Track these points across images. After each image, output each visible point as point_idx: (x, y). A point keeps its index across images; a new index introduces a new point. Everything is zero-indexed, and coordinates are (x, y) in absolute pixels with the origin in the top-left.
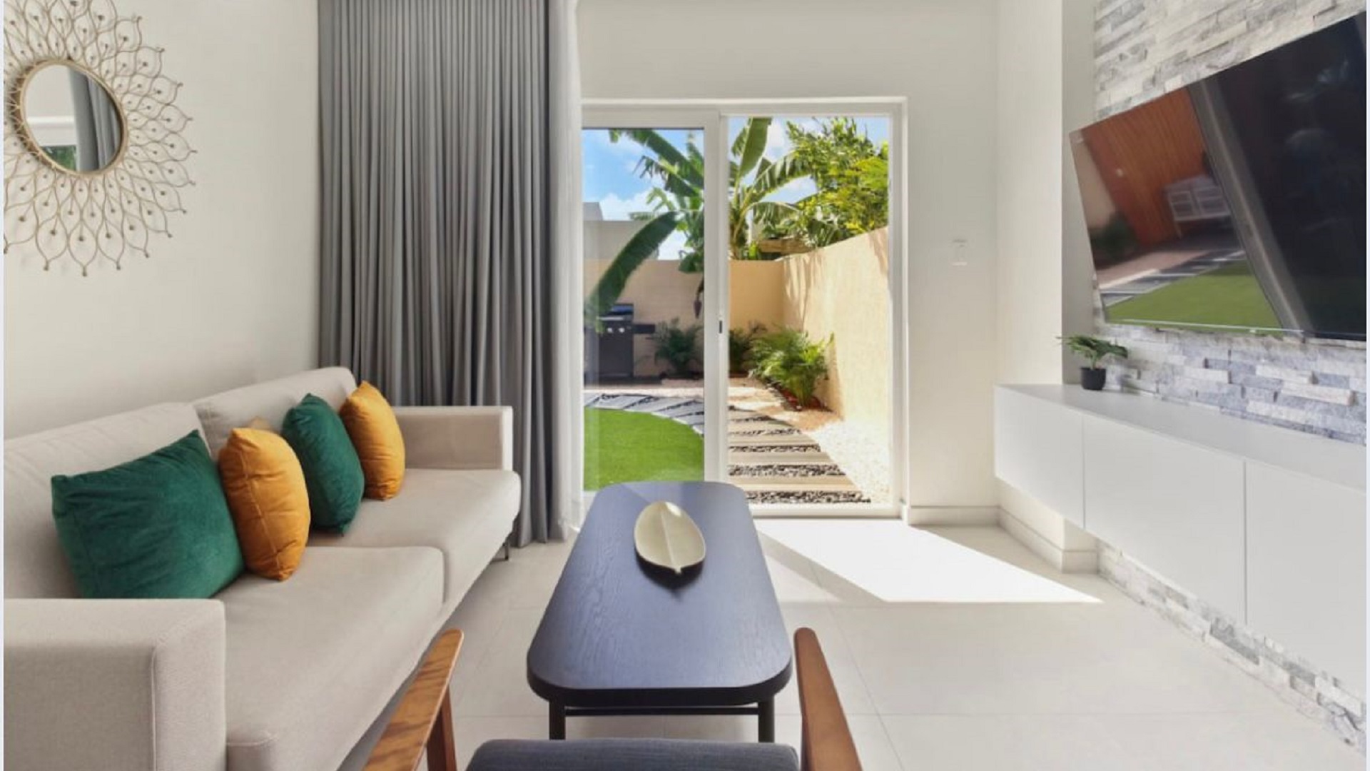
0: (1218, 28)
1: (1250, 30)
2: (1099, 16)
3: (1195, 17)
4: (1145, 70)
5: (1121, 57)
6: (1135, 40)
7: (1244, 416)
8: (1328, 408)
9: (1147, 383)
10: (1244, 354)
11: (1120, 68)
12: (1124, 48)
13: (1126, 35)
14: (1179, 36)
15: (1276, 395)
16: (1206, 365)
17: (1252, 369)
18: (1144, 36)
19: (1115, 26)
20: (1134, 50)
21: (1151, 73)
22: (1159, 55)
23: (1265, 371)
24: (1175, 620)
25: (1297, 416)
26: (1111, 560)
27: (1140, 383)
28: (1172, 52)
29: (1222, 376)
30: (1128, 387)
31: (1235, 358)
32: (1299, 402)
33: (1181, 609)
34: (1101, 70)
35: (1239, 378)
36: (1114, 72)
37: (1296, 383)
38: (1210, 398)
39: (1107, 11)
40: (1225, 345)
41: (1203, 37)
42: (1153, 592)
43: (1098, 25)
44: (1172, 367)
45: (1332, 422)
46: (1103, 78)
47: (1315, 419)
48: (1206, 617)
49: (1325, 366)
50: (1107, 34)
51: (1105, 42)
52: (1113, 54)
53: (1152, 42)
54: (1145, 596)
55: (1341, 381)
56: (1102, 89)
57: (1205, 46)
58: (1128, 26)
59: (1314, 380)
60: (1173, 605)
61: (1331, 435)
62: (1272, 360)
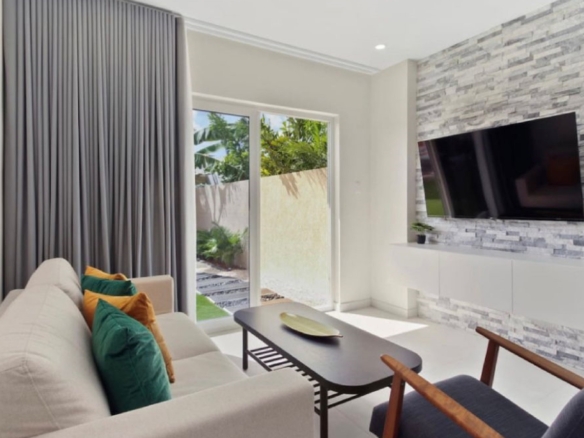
0: (472, 111)
1: (485, 114)
2: (419, 95)
3: (463, 105)
4: (441, 121)
5: (430, 113)
6: (435, 108)
7: (482, 247)
8: (512, 242)
9: (441, 239)
10: (481, 226)
11: (429, 118)
12: (431, 110)
13: (432, 106)
14: (456, 110)
15: (493, 240)
16: (466, 231)
17: (485, 232)
18: (440, 107)
19: (426, 101)
20: (436, 112)
21: (443, 122)
22: (447, 116)
23: (490, 232)
24: (454, 326)
25: (501, 246)
26: (424, 310)
27: (438, 240)
28: (453, 115)
29: (473, 235)
30: (432, 241)
31: (478, 228)
32: (501, 241)
33: (456, 322)
34: (419, 117)
35: (480, 235)
36: (426, 119)
37: (501, 235)
38: (468, 243)
39: (423, 94)
40: (474, 224)
41: (466, 112)
42: (444, 318)
43: (418, 99)
44: (452, 233)
45: (514, 247)
46: (421, 120)
47: (507, 246)
48: (466, 322)
49: (511, 229)
50: (422, 103)
51: (422, 106)
52: (426, 111)
53: (444, 110)
54: (440, 320)
55: (516, 234)
56: (420, 124)
57: (467, 116)
58: (432, 102)
59: (507, 234)
60: (452, 321)
61: (512, 251)
62: (492, 228)
